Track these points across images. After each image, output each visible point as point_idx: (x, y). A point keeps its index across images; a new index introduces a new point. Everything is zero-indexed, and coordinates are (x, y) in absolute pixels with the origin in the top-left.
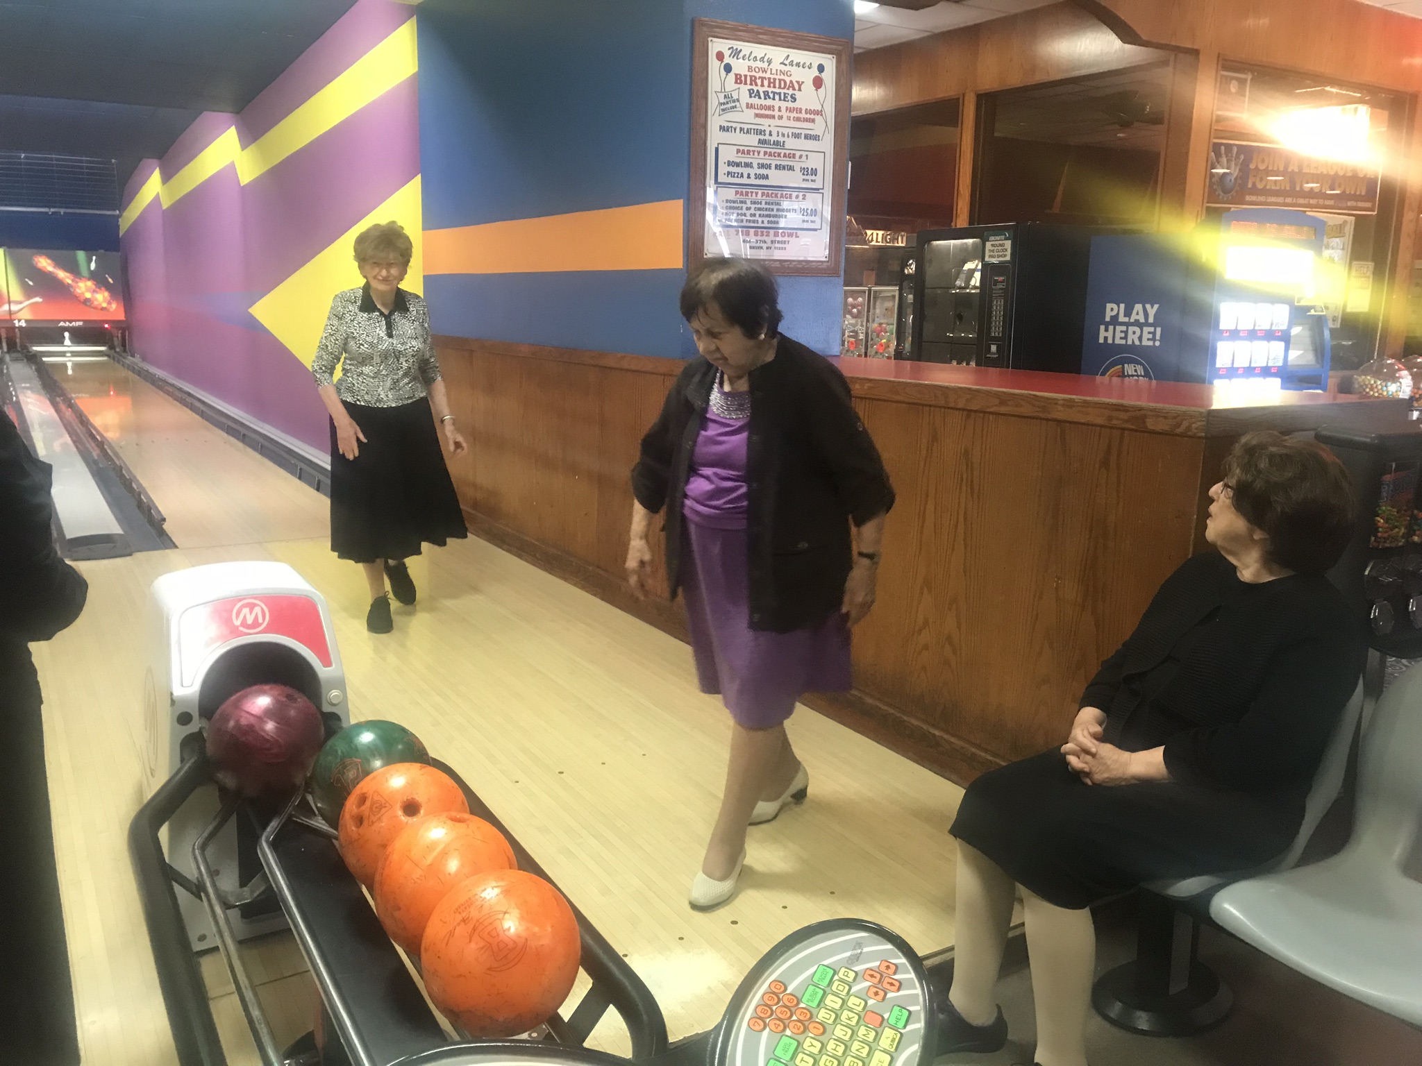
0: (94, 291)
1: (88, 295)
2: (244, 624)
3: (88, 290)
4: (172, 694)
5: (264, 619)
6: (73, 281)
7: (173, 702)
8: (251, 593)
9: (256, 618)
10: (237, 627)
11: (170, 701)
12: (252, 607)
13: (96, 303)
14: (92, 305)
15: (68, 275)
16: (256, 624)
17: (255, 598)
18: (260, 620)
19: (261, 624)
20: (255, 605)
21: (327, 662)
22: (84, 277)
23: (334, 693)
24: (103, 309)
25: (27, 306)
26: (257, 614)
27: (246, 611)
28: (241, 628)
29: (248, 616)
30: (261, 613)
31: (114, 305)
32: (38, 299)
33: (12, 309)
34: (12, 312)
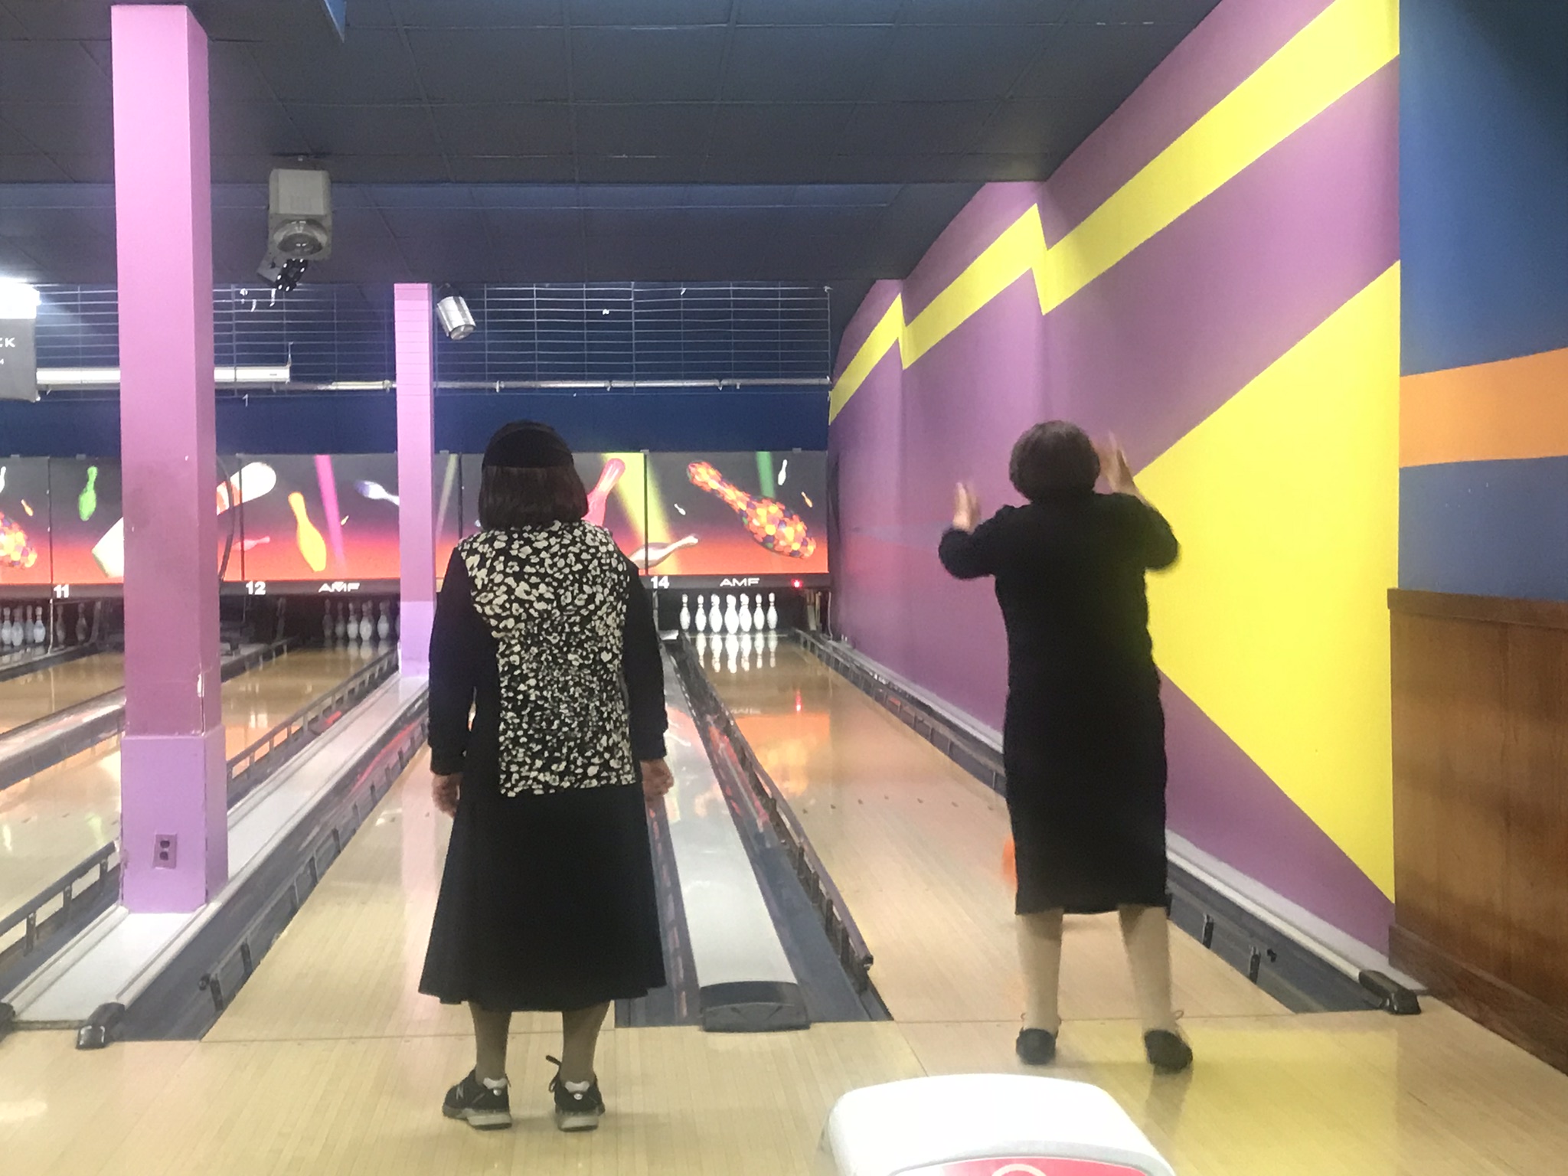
0: (782, 523)
1: (771, 530)
3: (771, 520)
6: (749, 505)
8: (1024, 1149)
13: (782, 543)
14: (776, 549)
15: (740, 494)
17: (1031, 1163)
22: (766, 498)
24: (793, 554)
25: (674, 551)
31: (811, 548)
32: (691, 540)
33: (649, 559)
34: (649, 564)
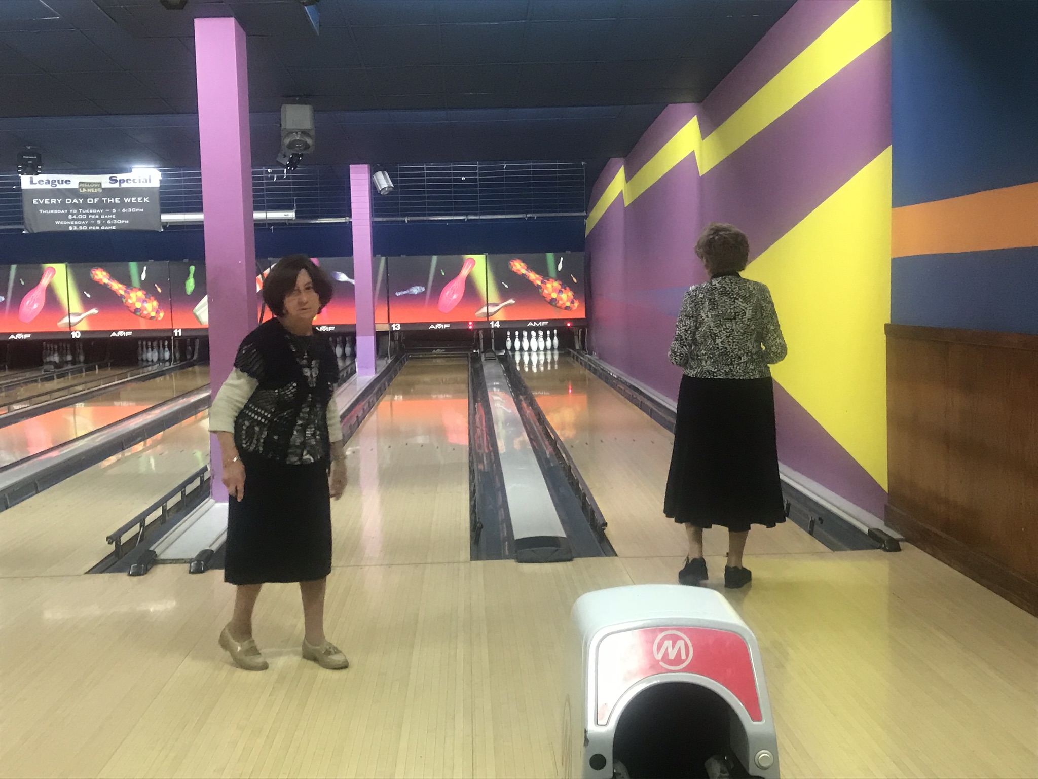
0: (560, 291)
1: (554, 295)
2: (665, 658)
3: (554, 290)
4: (586, 732)
5: (687, 655)
6: (542, 282)
7: (587, 741)
8: (674, 623)
9: (679, 653)
10: (658, 661)
11: (584, 739)
12: (675, 639)
13: (560, 302)
14: (557, 305)
15: (538, 276)
16: (678, 660)
17: (678, 630)
18: (683, 657)
19: (684, 661)
20: (679, 638)
21: (756, 716)
22: (552, 278)
23: (764, 754)
24: (567, 308)
25: (502, 307)
26: (680, 648)
27: (668, 643)
28: (661, 663)
29: (670, 649)
30: (684, 648)
31: (576, 305)
32: (511, 301)
33: (489, 312)
34: (489, 314)
